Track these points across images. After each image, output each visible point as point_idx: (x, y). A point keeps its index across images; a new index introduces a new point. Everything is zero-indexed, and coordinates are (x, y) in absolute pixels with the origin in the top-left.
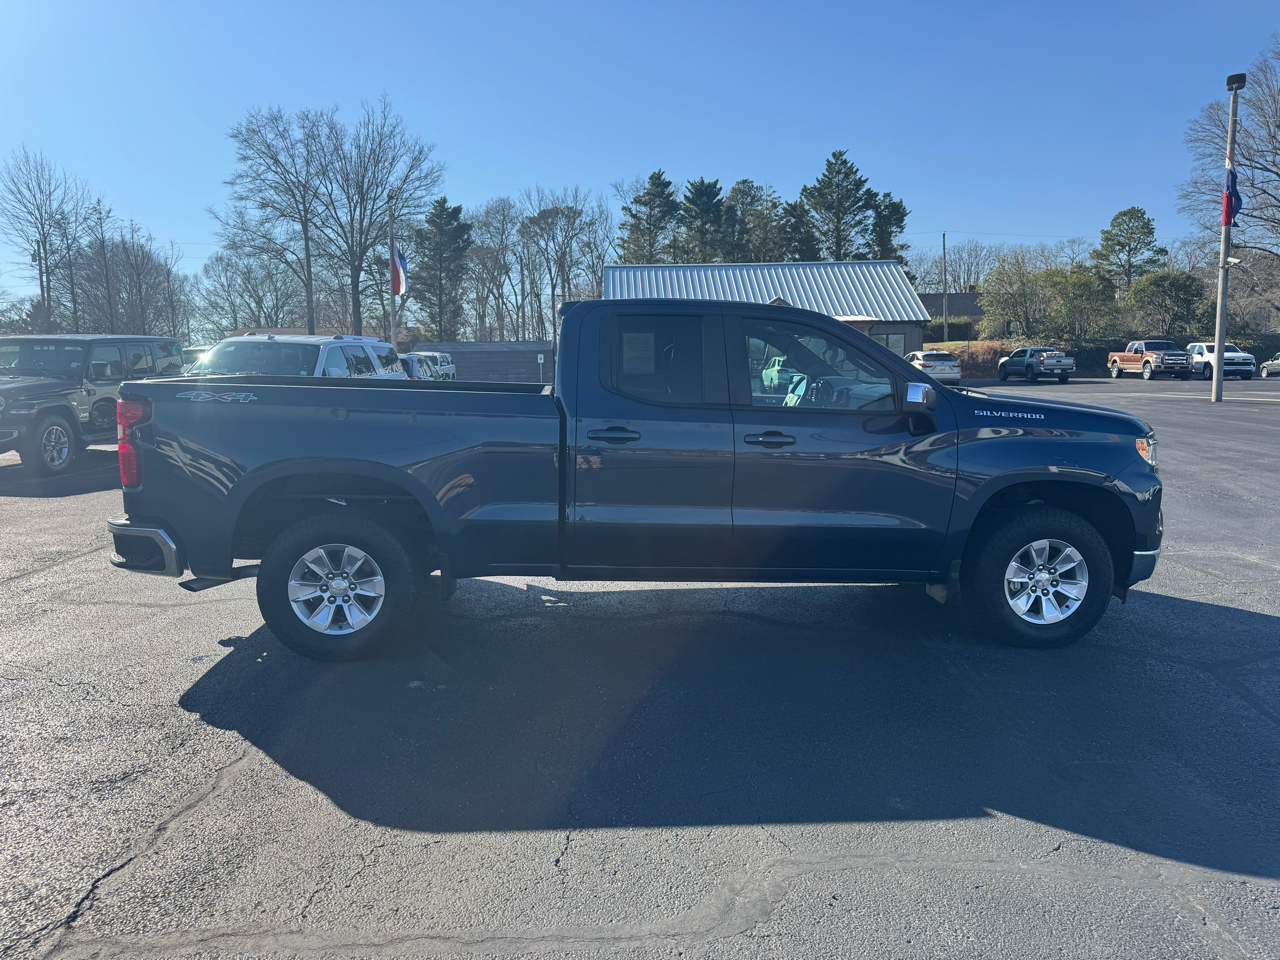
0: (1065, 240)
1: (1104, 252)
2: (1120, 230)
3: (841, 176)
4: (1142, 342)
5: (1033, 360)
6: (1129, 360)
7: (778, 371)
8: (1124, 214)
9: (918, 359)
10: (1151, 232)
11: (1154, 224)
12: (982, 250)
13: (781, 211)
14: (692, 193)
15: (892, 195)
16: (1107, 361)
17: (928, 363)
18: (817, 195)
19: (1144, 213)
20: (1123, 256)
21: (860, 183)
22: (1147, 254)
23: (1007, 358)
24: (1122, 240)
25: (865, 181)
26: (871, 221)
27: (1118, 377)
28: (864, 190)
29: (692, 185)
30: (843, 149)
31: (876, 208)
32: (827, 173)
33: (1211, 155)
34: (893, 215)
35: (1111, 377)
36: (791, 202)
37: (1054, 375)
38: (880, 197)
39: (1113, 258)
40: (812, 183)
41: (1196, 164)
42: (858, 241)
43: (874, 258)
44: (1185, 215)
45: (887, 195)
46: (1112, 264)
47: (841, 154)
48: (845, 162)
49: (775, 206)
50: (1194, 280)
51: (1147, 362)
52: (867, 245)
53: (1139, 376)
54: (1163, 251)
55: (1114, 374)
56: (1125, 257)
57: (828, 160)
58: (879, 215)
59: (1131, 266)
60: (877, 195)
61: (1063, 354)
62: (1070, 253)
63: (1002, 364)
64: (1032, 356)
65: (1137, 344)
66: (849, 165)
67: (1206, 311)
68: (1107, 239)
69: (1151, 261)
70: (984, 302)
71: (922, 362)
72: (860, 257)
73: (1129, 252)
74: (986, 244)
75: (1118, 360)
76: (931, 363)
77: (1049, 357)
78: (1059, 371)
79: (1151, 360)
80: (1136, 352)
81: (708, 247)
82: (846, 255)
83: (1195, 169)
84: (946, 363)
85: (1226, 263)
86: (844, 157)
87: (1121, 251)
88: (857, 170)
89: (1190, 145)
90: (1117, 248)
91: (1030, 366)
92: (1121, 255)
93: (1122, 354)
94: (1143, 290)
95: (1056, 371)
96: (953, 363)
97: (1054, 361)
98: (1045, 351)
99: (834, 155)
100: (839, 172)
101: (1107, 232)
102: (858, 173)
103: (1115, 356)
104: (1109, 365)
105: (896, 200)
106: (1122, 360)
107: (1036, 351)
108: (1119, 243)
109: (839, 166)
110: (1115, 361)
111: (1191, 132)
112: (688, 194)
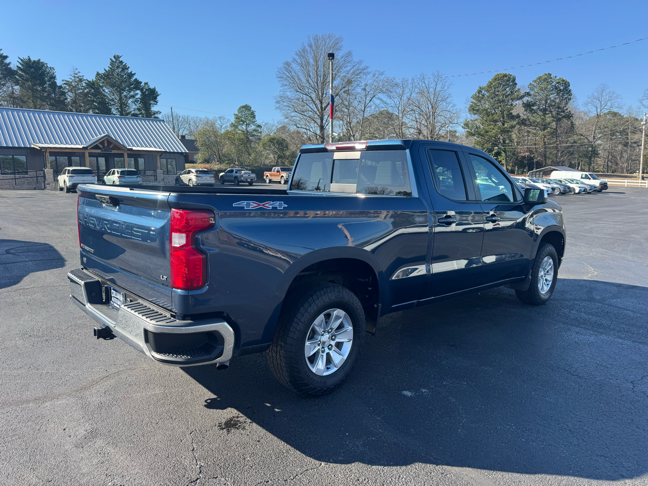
0: (217, 116)
1: (236, 124)
2: (242, 115)
3: (120, 70)
4: (279, 168)
5: (238, 174)
6: (274, 175)
7: (119, 177)
8: (243, 107)
9: (192, 172)
10: (254, 117)
11: (256, 113)
12: (180, 117)
13: (84, 85)
14: (22, 65)
15: (149, 84)
16: (263, 176)
17: (199, 175)
18: (106, 77)
19: (251, 108)
20: (244, 127)
21: (131, 75)
22: (252, 127)
23: (224, 173)
24: (243, 119)
25: (134, 74)
26: (138, 96)
27: (269, 183)
28: (134, 79)
29: (22, 60)
30: (120, 55)
31: (142, 90)
32: (110, 67)
33: (286, 85)
34: (150, 96)
35: (266, 183)
36: (90, 80)
37: (247, 182)
38: (143, 84)
39: (240, 127)
40: (102, 72)
41: (282, 88)
42: (133, 107)
43: (143, 117)
44: (278, 111)
45: (146, 84)
46: (239, 130)
47: (119, 57)
48: (121, 62)
49: (81, 80)
50: (285, 141)
51: (282, 176)
52: (139, 109)
53: (280, 182)
54: (259, 126)
55: (268, 181)
56: (245, 128)
57: (111, 59)
58: (143, 93)
59: (247, 132)
60: (141, 83)
61: (250, 172)
62: (220, 123)
63: (221, 176)
64: (236, 172)
65: (277, 168)
66: (124, 64)
67: (290, 155)
68: (237, 118)
69: (255, 130)
70: (198, 144)
71: (195, 174)
72: (135, 115)
73: (246, 125)
74: (181, 115)
75: (269, 175)
76: (201, 175)
77: (245, 173)
78: (250, 180)
79: (284, 175)
80: (278, 172)
81: (39, 100)
82: (128, 114)
83: (281, 91)
84: (208, 175)
85: (332, 135)
86: (121, 59)
87: (242, 125)
88: (129, 67)
89: (279, 79)
90: (241, 123)
91: (236, 177)
92: (243, 126)
93: (270, 172)
94: (266, 144)
95: (248, 180)
96: (211, 175)
97: (247, 175)
98: (242, 170)
99: (114, 57)
100: (118, 67)
101: (236, 115)
102: (129, 69)
103: (267, 173)
104: (265, 177)
105: (152, 87)
106: (271, 175)
107: (238, 170)
108: (242, 121)
109: (117, 63)
110: (267, 176)
111: (278, 73)
112: (20, 66)
